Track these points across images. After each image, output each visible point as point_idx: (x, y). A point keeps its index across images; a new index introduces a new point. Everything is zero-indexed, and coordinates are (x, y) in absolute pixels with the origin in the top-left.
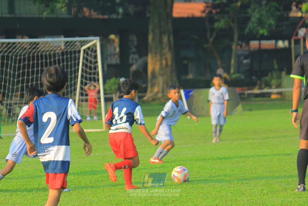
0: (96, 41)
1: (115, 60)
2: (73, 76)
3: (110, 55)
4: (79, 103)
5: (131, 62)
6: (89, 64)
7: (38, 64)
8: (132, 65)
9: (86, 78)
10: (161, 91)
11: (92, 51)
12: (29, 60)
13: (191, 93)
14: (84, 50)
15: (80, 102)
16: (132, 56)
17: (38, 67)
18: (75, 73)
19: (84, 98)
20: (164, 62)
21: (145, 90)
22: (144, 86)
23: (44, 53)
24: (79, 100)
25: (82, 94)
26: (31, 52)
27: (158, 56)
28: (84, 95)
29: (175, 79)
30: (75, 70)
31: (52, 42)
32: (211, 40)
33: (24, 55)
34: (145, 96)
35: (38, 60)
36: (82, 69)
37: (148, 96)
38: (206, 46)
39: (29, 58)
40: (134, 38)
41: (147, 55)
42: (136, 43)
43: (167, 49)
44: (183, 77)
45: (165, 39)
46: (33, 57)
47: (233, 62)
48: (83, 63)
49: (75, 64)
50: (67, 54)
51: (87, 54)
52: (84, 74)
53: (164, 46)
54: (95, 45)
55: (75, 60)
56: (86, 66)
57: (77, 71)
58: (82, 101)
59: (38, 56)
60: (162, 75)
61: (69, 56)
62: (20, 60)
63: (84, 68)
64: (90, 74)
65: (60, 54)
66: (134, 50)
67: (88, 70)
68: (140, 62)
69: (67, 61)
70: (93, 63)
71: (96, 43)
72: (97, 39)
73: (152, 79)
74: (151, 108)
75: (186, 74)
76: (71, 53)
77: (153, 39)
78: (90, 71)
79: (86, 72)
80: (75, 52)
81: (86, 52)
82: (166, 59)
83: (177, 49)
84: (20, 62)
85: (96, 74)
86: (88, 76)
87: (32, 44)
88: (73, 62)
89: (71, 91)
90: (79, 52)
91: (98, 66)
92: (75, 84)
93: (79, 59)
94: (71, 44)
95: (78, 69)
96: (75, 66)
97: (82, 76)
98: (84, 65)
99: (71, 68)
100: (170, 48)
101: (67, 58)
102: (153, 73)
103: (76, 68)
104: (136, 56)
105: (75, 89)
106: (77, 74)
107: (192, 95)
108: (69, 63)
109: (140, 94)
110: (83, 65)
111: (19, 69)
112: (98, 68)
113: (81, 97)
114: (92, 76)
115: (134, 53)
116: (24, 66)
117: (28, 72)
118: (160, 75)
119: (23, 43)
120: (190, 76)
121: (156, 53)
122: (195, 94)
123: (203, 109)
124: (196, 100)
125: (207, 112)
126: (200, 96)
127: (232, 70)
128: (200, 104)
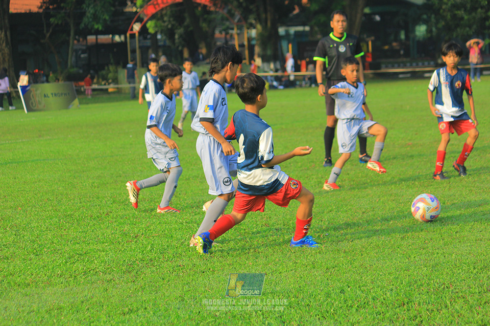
13: (28, 88)
32: (48, 35)
38: (42, 41)
43: (4, 45)
83: (13, 44)
100: (7, 44)
107: (29, 90)
122: (32, 89)
123: (40, 103)
124: (33, 96)
125: (44, 106)
126: (36, 90)
127: (69, 65)
128: (37, 99)
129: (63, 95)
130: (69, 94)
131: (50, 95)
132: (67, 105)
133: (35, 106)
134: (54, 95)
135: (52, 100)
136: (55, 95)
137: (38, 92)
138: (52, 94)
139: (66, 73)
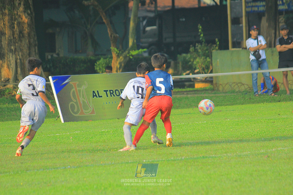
10: (12, 78)
13: (66, 82)
43: (22, 8)
44: (48, 56)
53: (16, 3)
60: (14, 52)
82: (20, 24)
100: (26, 7)
107: (67, 84)
126: (80, 86)
127: (130, 44)
128: (81, 99)
131: (102, 93)
134: (108, 93)
136: (112, 93)
137: (83, 88)
138: (106, 92)
139: (125, 57)
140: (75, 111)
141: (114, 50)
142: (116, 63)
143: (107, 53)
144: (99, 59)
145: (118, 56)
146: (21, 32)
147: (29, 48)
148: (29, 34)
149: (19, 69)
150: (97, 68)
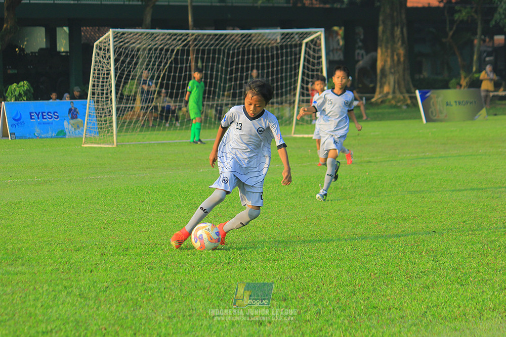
0: (320, 33)
1: (338, 56)
2: (293, 73)
3: (333, 51)
4: (299, 103)
5: (356, 58)
6: (311, 60)
7: (253, 58)
8: (358, 61)
9: (308, 76)
10: (391, 91)
11: (315, 45)
12: (243, 55)
13: (428, 94)
14: (307, 43)
15: (301, 103)
16: (358, 51)
17: (253, 62)
18: (295, 70)
19: (305, 98)
20: (396, 58)
21: (373, 91)
22: (371, 85)
23: (260, 47)
24: (299, 101)
25: (302, 94)
26: (245, 45)
27: (389, 51)
28: (305, 95)
29: (408, 77)
30: (295, 66)
31: (269, 34)
32: (451, 33)
33: (239, 48)
34: (373, 97)
35: (253, 54)
36: (304, 65)
37: (377, 97)
38: (444, 40)
39: (243, 51)
40: (360, 30)
41: (376, 50)
42: (362, 37)
43: (400, 44)
44: (417, 77)
45: (398, 32)
46: (248, 51)
47: (475, 57)
48: (305, 58)
49: (295, 59)
50: (286, 48)
51: (310, 48)
52: (306, 71)
53: (396, 40)
54: (318, 38)
55: (296, 55)
56: (308, 62)
57: (297, 67)
58: (303, 101)
59: (253, 50)
60: (394, 74)
61: (289, 50)
62: (233, 54)
63: (306, 64)
64: (313, 71)
65: (279, 47)
66: (360, 44)
67: (310, 66)
68: (367, 58)
69: (287, 56)
70: (316, 58)
71: (320, 35)
72: (321, 31)
73: (381, 78)
74: (380, 111)
75: (420, 72)
76: (286, 46)
77: (384, 32)
78: (313, 68)
79: (308, 70)
80: (296, 46)
81: (308, 46)
82: (398, 55)
83: (410, 43)
84: (233, 57)
85: (320, 71)
86: (310, 73)
87: (248, 36)
88: (293, 57)
89: (290, 90)
90: (301, 45)
91: (322, 62)
92: (296, 82)
93: (300, 53)
94: (292, 36)
95: (299, 65)
96: (295, 62)
97: (303, 73)
98: (306, 60)
99: (291, 64)
100: (403, 43)
101: (286, 52)
102: (383, 70)
103: (297, 63)
104: (362, 52)
105: (295, 89)
106: (297, 71)
107: (429, 96)
108: (289, 58)
109: (368, 95)
110: (304, 61)
111: (232, 65)
112: (322, 64)
113: (302, 98)
114: (315, 73)
115: (360, 48)
116: (238, 61)
117: (242, 68)
118: (391, 73)
119: (232, 35)
120: (425, 74)
121: (387, 48)
122: (432, 96)
123: (441, 112)
124: (433, 103)
125: (446, 116)
126: (437, 97)
127: (474, 69)
128: (438, 107)
129: (469, 104)
130: (475, 102)
131: (453, 103)
132: (472, 116)
133: (435, 116)
134: (457, 103)
135: (455, 109)
136: (460, 103)
137: (440, 99)
138: (456, 102)
139: (470, 78)
140: (434, 114)
141: (463, 74)
142: (464, 82)
143: (458, 76)
144: (452, 79)
145: (465, 78)
146: (399, 60)
147: (404, 70)
148: (404, 61)
149: (396, 86)
150: (450, 85)
